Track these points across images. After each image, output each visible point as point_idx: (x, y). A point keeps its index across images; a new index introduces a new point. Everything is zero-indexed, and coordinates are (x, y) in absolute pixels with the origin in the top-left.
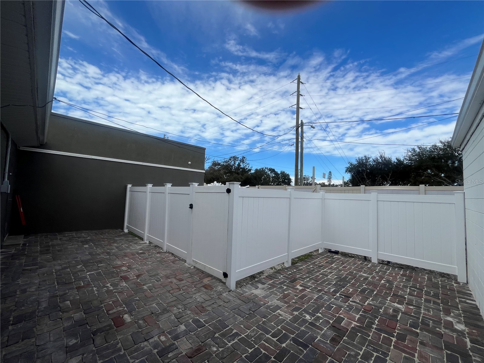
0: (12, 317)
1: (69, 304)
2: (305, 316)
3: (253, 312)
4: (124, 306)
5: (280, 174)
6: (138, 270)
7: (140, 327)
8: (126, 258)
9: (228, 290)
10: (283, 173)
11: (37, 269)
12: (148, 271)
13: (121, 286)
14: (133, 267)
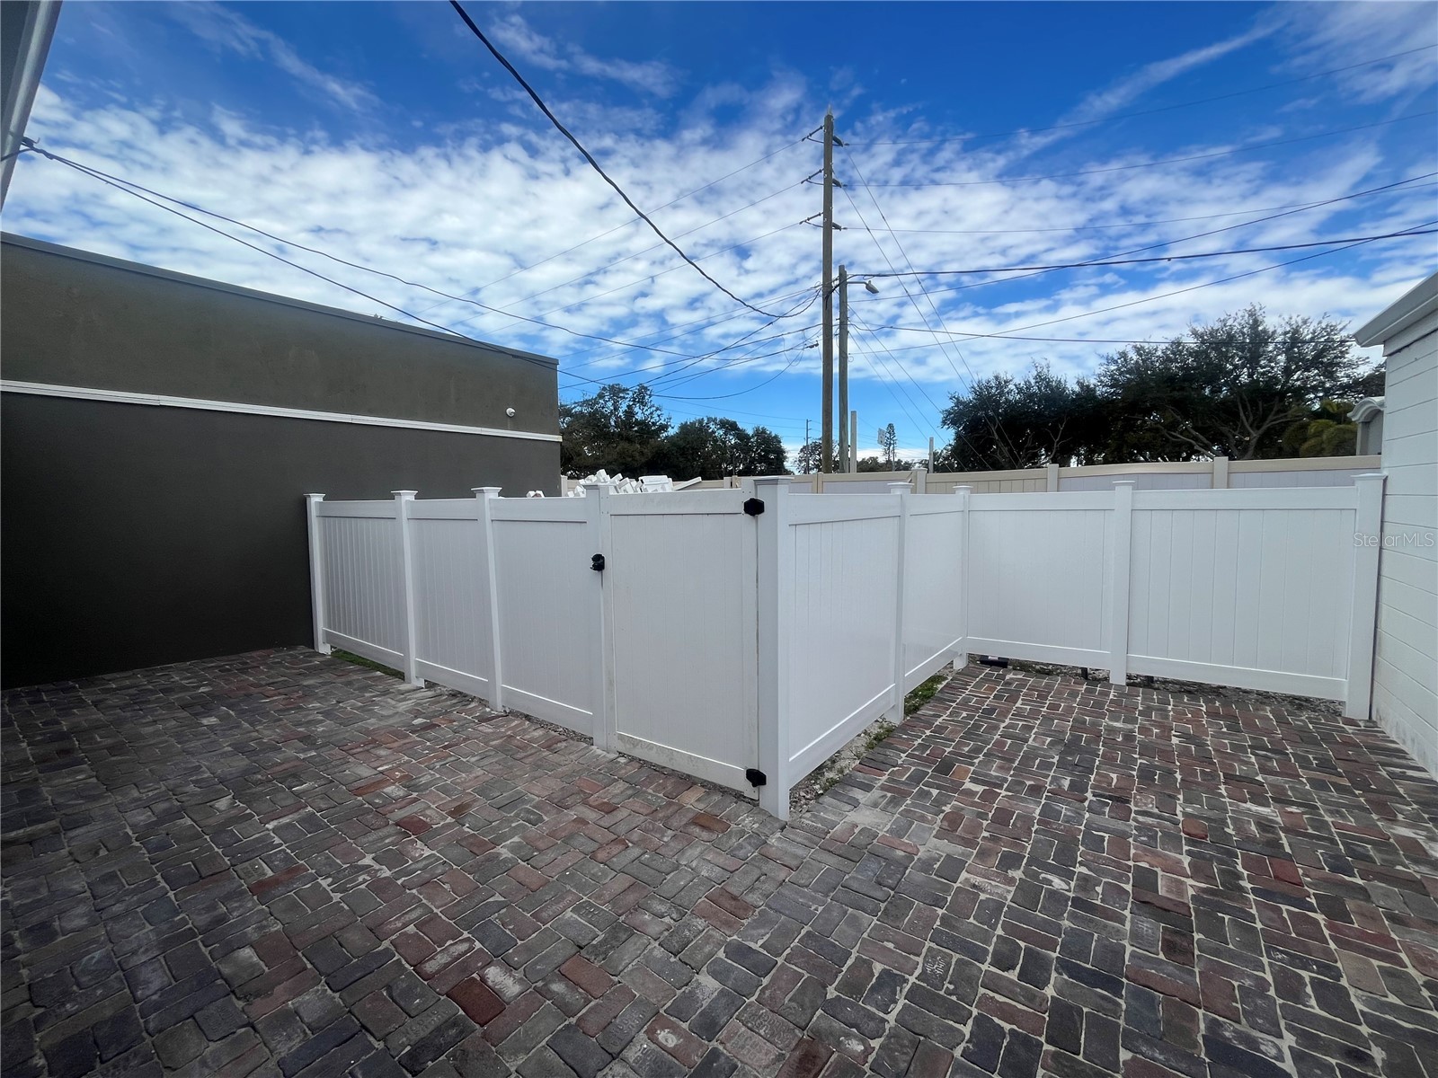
0: (38, 1051)
1: (256, 959)
2: (1049, 882)
3: (893, 889)
4: (466, 935)
5: (753, 436)
6: (445, 789)
7: (566, 1010)
8: (382, 752)
9: (777, 825)
10: (760, 433)
11: (56, 832)
12: (482, 791)
13: (416, 861)
14: (423, 780)
